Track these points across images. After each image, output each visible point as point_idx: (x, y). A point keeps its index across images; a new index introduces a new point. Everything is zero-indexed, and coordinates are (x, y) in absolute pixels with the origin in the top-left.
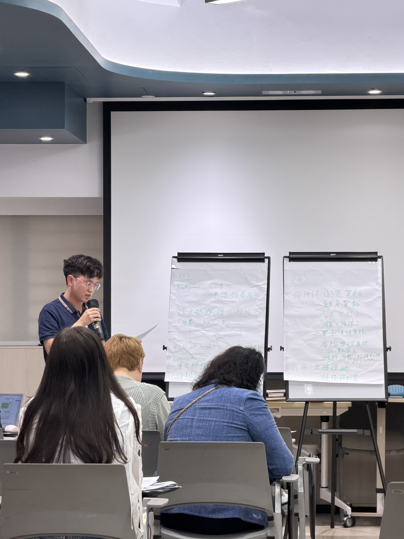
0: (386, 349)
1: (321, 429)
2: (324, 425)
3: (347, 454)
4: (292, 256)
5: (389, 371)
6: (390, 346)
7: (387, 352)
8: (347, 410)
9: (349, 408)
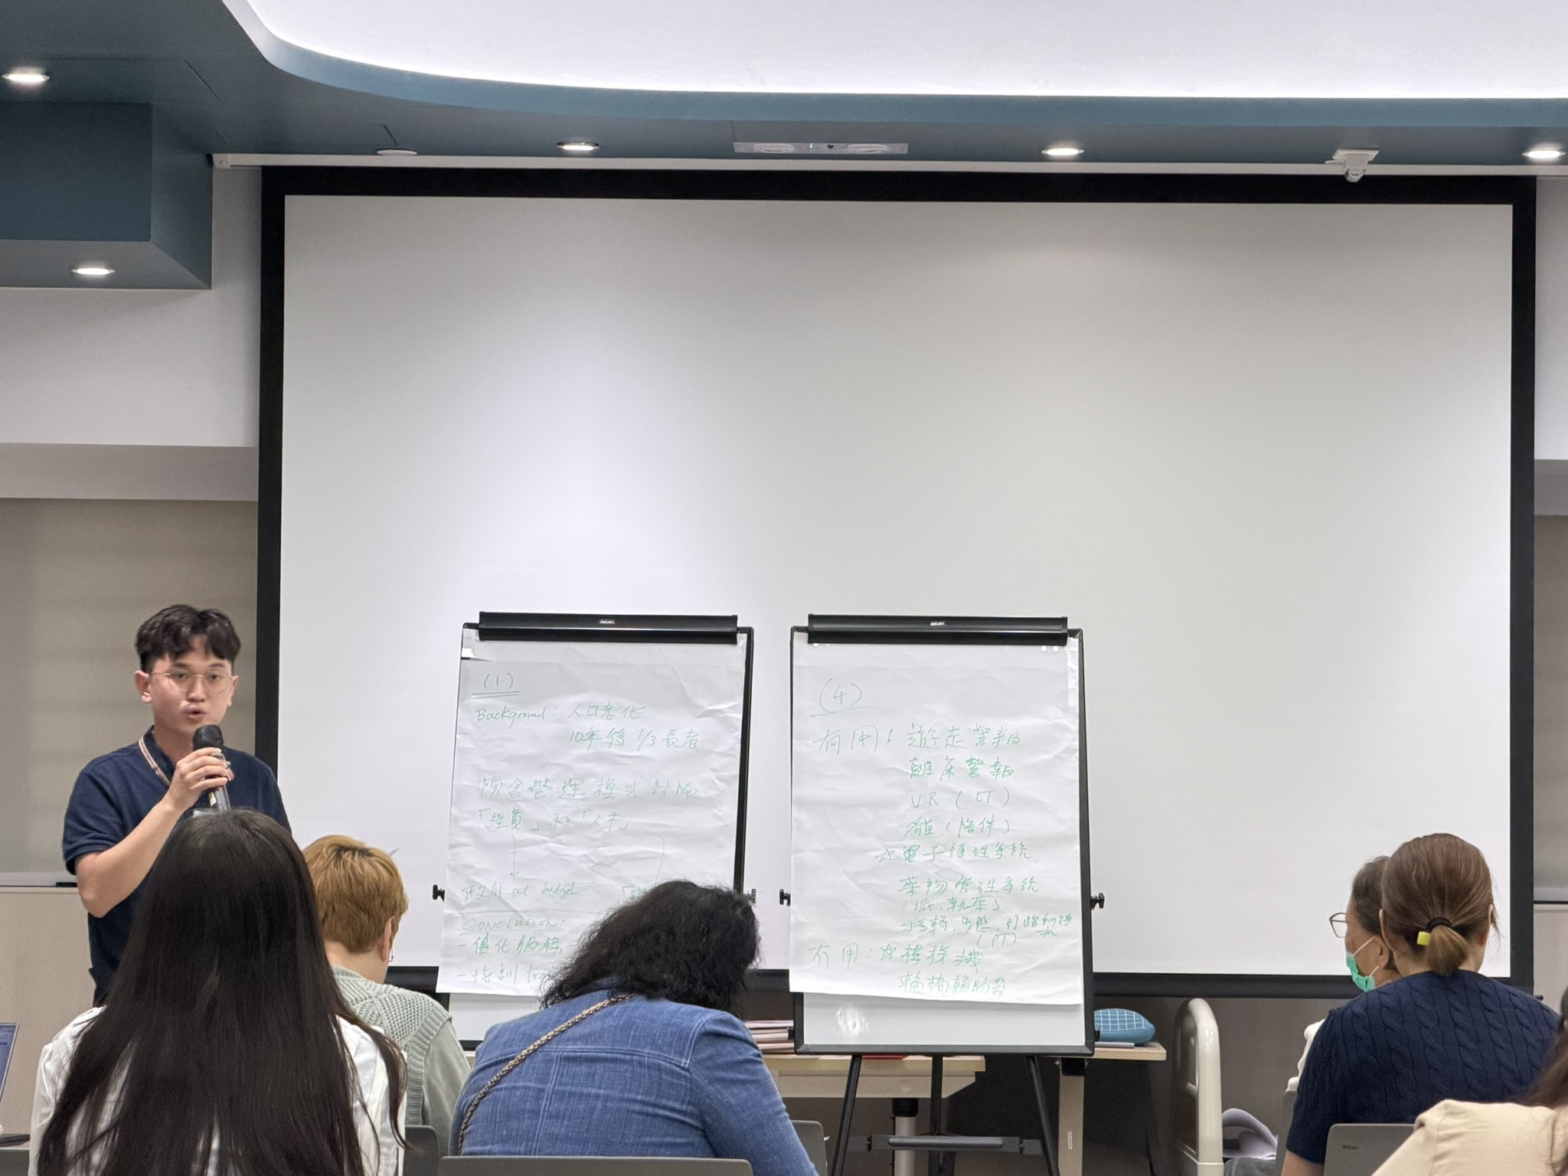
0: (1090, 902)
1: (894, 1133)
2: (904, 1125)
4: (817, 627)
5: (1097, 968)
6: (1101, 894)
7: (1092, 911)
8: (972, 1080)
9: (978, 1074)
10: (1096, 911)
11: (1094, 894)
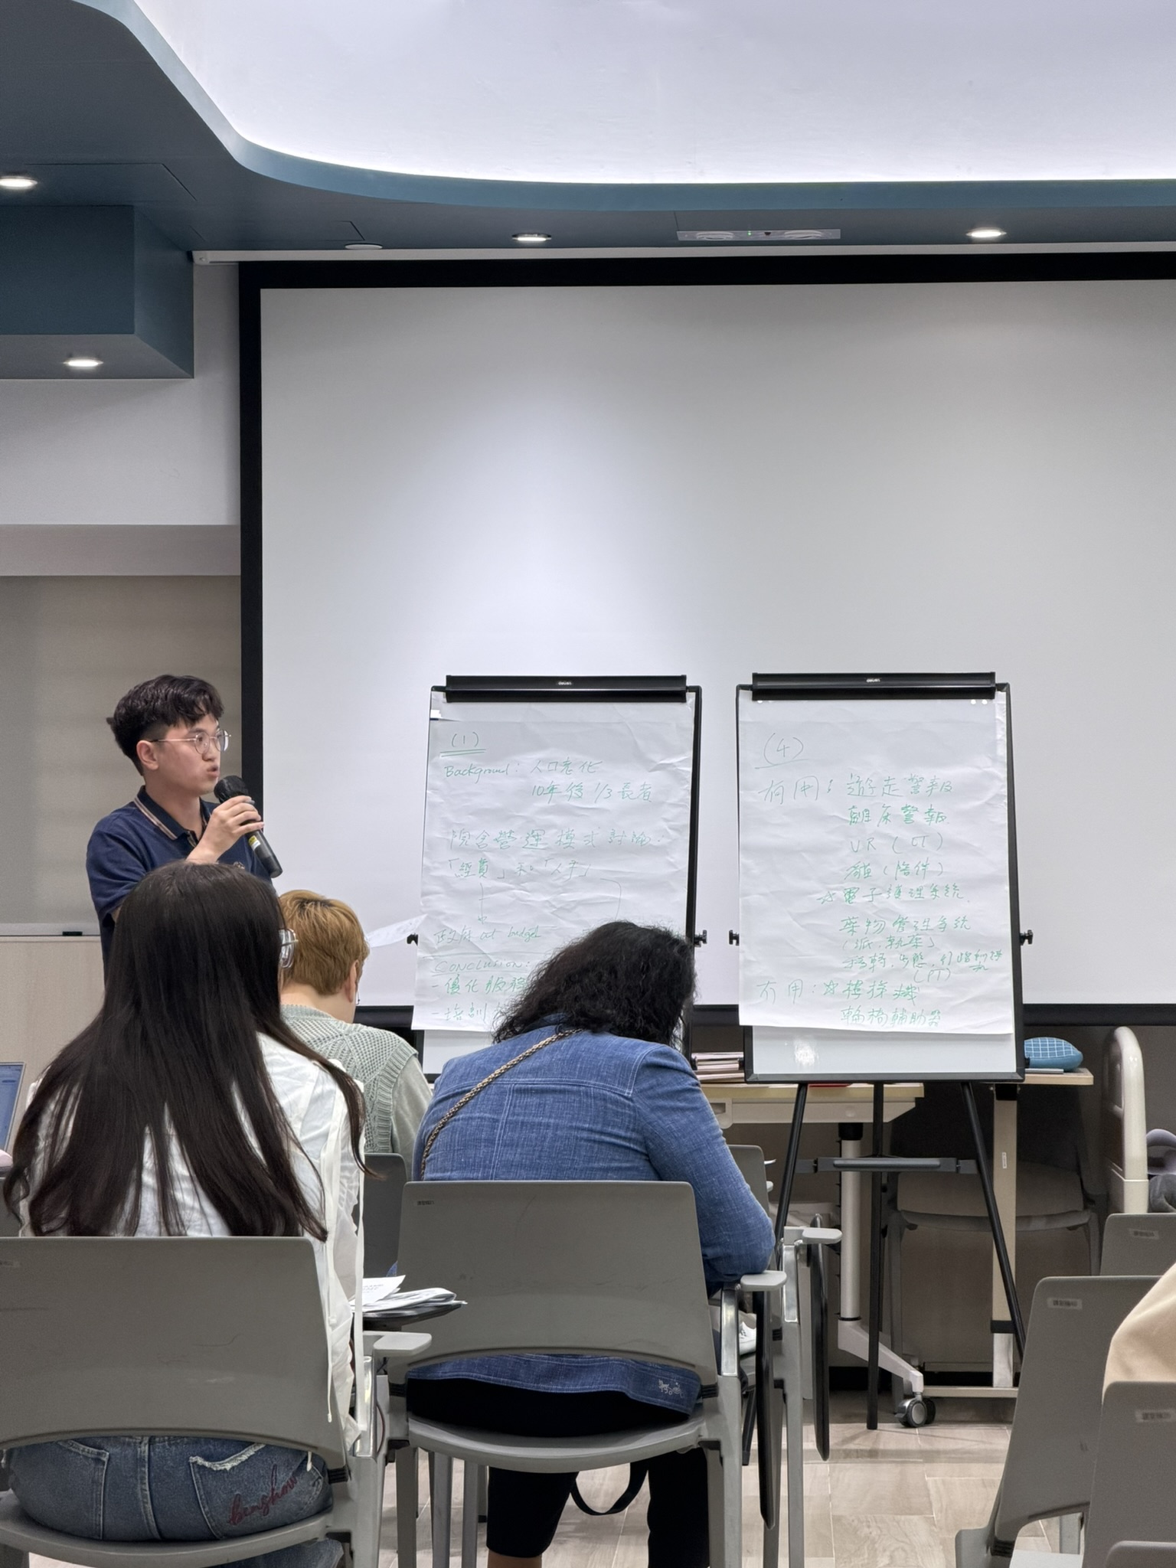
0: (1020, 938)
1: (841, 1156)
2: (850, 1148)
3: (913, 1227)
4: (761, 684)
5: (1028, 999)
6: (1030, 931)
7: (1022, 947)
8: (913, 1105)
9: (918, 1100)
10: (1025, 947)
11: (1023, 931)
